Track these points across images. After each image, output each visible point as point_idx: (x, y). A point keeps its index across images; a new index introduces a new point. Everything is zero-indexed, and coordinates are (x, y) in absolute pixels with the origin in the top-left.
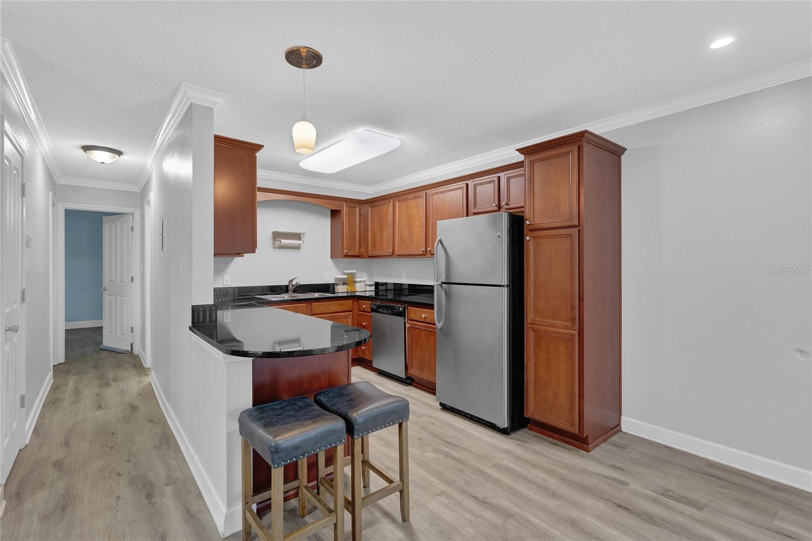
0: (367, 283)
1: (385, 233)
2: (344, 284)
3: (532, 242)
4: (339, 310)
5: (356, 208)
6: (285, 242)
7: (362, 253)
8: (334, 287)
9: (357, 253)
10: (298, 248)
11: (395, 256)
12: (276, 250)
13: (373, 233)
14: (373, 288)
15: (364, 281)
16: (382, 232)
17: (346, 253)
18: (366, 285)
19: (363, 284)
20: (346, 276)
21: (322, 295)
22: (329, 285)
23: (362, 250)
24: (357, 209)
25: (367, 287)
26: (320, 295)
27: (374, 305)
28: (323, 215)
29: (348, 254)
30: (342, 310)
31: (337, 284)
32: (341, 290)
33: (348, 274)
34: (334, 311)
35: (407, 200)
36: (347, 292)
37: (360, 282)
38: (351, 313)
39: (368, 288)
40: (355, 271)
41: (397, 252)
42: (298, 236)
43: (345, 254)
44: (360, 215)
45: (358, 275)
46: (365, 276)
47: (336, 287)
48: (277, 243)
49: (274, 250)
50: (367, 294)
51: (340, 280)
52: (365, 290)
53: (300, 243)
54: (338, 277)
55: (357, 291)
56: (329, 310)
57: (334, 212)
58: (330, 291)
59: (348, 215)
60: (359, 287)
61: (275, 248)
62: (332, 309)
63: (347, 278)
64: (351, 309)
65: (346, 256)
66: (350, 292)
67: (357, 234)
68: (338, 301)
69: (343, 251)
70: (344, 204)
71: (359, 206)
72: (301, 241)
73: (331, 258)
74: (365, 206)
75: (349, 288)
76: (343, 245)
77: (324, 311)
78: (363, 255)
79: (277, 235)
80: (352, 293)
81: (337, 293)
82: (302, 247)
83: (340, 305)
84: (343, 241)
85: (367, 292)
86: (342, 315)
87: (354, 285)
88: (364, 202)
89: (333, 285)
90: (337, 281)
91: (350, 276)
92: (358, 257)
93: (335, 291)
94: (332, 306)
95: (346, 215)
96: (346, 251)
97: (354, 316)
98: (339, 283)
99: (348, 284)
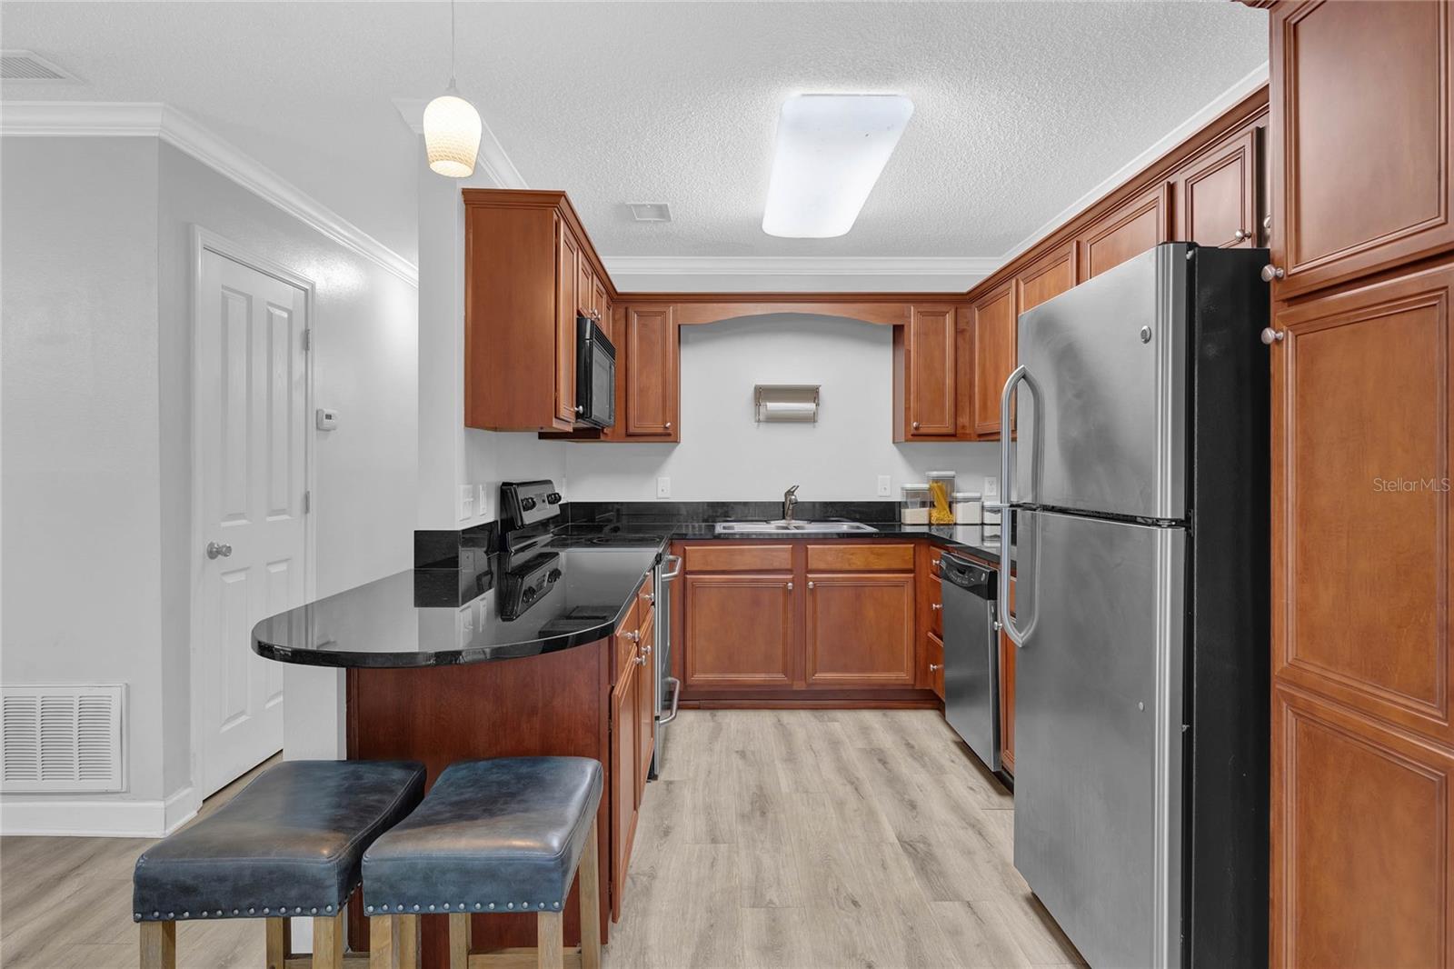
0: (987, 504)
1: (1003, 371)
2: (923, 504)
3: (1289, 349)
4: (876, 567)
5: (943, 314)
6: (774, 406)
7: (964, 427)
8: (900, 510)
9: (947, 427)
10: (811, 419)
12: (763, 426)
15: (978, 499)
16: (997, 370)
17: (917, 428)
18: (983, 507)
19: (974, 505)
20: (926, 486)
21: (858, 528)
22: (891, 504)
23: (963, 420)
24: (949, 319)
25: (987, 514)
26: (853, 527)
27: (945, 561)
28: (875, 341)
29: (922, 431)
30: (882, 567)
31: (905, 505)
32: (914, 518)
33: (936, 480)
34: (861, 568)
35: (1040, 274)
36: (929, 524)
37: (966, 500)
38: (912, 575)
39: (989, 518)
40: (952, 473)
42: (811, 393)
43: (913, 431)
44: (958, 332)
45: (959, 482)
46: (987, 486)
47: (902, 510)
48: (762, 410)
49: (758, 426)
50: (988, 531)
51: (913, 493)
52: (979, 522)
53: (817, 409)
54: (909, 486)
55: (958, 522)
56: (850, 565)
57: (898, 330)
58: (894, 520)
59: (923, 334)
60: (963, 513)
61: (759, 421)
62: (858, 562)
63: (930, 489)
64: (912, 567)
65: (918, 436)
66: (938, 525)
67: (949, 381)
68: (873, 544)
69: (907, 423)
70: (912, 308)
71: (953, 310)
72: (817, 405)
73: (894, 442)
74: (970, 308)
75: (935, 513)
76: (907, 409)
77: (838, 566)
78: (967, 432)
79: (763, 394)
80: (942, 527)
81: (906, 525)
82: (822, 417)
83: (879, 555)
84: (907, 400)
85: (985, 527)
86: (887, 580)
87: (950, 507)
88: (967, 297)
89: (900, 507)
90: (907, 497)
91: (938, 486)
92: (953, 438)
93: (902, 521)
94: (859, 555)
95: (918, 334)
96: (915, 424)
97: (918, 584)
98: (911, 503)
99: (934, 506)
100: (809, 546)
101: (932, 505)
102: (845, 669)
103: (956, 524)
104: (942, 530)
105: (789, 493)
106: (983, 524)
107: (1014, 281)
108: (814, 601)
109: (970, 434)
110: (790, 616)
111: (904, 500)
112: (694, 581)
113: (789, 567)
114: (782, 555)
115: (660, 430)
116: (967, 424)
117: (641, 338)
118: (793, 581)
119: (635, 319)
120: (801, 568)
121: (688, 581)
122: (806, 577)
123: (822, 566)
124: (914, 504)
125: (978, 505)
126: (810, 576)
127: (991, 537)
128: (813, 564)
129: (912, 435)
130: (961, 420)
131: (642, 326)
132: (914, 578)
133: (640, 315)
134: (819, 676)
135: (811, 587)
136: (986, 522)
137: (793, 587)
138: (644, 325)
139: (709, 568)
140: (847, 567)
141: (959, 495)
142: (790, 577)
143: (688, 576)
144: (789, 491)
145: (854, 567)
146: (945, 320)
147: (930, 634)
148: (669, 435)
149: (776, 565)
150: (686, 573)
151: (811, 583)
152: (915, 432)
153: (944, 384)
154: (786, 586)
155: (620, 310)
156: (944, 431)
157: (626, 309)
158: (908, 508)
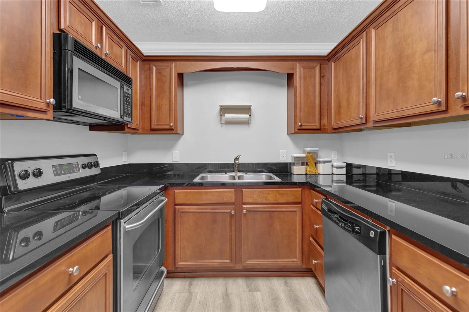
0: (335, 164)
1: (354, 90)
2: (303, 164)
5: (314, 67)
6: (228, 116)
7: (324, 125)
8: (291, 167)
9: (316, 125)
10: (247, 123)
11: (370, 124)
12: (224, 126)
13: (338, 96)
14: (344, 171)
15: (330, 162)
16: (349, 91)
17: (300, 126)
18: (332, 166)
19: (329, 165)
20: (304, 155)
22: (286, 164)
23: (325, 121)
24: (317, 70)
25: (334, 169)
27: (327, 205)
28: (279, 85)
29: (303, 127)
30: (284, 201)
31: (294, 164)
33: (309, 152)
34: (273, 201)
36: (306, 174)
37: (324, 162)
38: (300, 205)
39: (335, 171)
40: (317, 149)
41: (373, 117)
42: (247, 110)
43: (298, 128)
44: (322, 77)
45: (320, 154)
46: (333, 155)
47: (292, 167)
48: (223, 118)
49: (222, 126)
50: (335, 178)
51: (297, 159)
52: (331, 173)
53: (250, 117)
54: (296, 155)
55: (320, 173)
56: (266, 200)
57: (290, 77)
58: (288, 172)
59: (303, 78)
60: (322, 169)
61: (222, 124)
62: (271, 199)
63: (306, 157)
64: (300, 201)
65: (301, 130)
66: (310, 174)
67: (317, 102)
68: (279, 188)
69: (296, 123)
70: (298, 64)
71: (319, 66)
72: (250, 115)
73: (288, 134)
74: (328, 64)
75: (309, 169)
76: (296, 116)
77: (260, 201)
78: (326, 128)
79: (224, 110)
80: (312, 176)
81: (294, 174)
82: (253, 122)
83: (282, 194)
84: (295, 111)
85: (334, 176)
86: (286, 208)
87: (316, 165)
88: (326, 58)
89: (291, 165)
90: (295, 161)
91: (310, 155)
92: (319, 131)
93: (292, 172)
94: (271, 194)
95: (300, 78)
96: (300, 123)
97: (304, 210)
98: (297, 163)
99: (308, 165)
100: (244, 190)
101: (307, 164)
102: (264, 257)
103: (319, 174)
104: (312, 177)
105: (237, 159)
106: (332, 174)
107: (364, 33)
108: (247, 220)
109: (328, 129)
110: (233, 228)
111: (293, 162)
112: (179, 209)
113: (233, 201)
114: (229, 194)
115: (168, 127)
116: (326, 124)
117: (158, 80)
118: (235, 209)
119: (154, 69)
120: (239, 203)
121: (177, 210)
122: (242, 206)
123: (251, 201)
124: (298, 164)
125: (330, 164)
126: (244, 206)
127: (337, 181)
128: (246, 199)
129: (298, 129)
130: (323, 121)
131: (159, 73)
132: (302, 207)
133: (157, 68)
134: (250, 261)
135: (245, 213)
136: (334, 173)
137: (235, 212)
138: (160, 73)
139: (188, 202)
140: (264, 201)
141: (321, 160)
142: (233, 206)
143: (176, 207)
144: (236, 158)
145: (268, 201)
146: (314, 70)
147: (311, 239)
148: (173, 130)
149: (225, 200)
150: (176, 205)
151: (244, 210)
152: (300, 128)
153: (314, 103)
154: (231, 212)
155: (147, 65)
156: (315, 127)
157: (150, 64)
158: (295, 166)
